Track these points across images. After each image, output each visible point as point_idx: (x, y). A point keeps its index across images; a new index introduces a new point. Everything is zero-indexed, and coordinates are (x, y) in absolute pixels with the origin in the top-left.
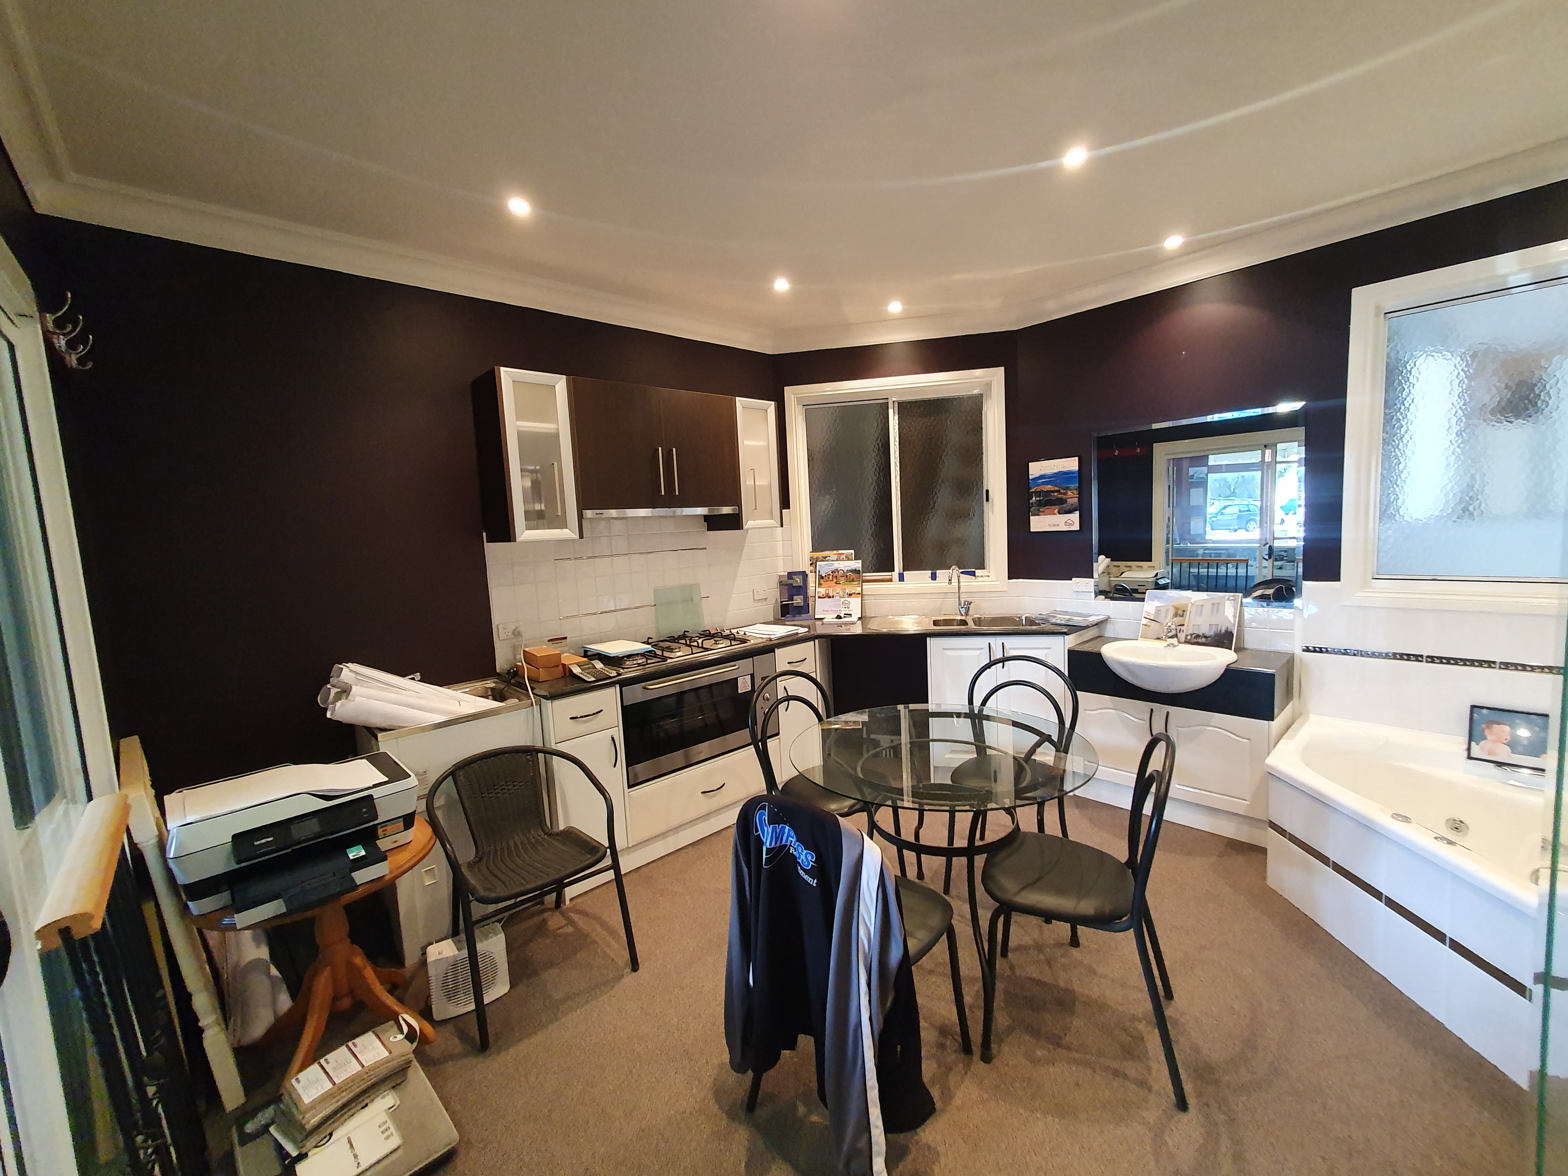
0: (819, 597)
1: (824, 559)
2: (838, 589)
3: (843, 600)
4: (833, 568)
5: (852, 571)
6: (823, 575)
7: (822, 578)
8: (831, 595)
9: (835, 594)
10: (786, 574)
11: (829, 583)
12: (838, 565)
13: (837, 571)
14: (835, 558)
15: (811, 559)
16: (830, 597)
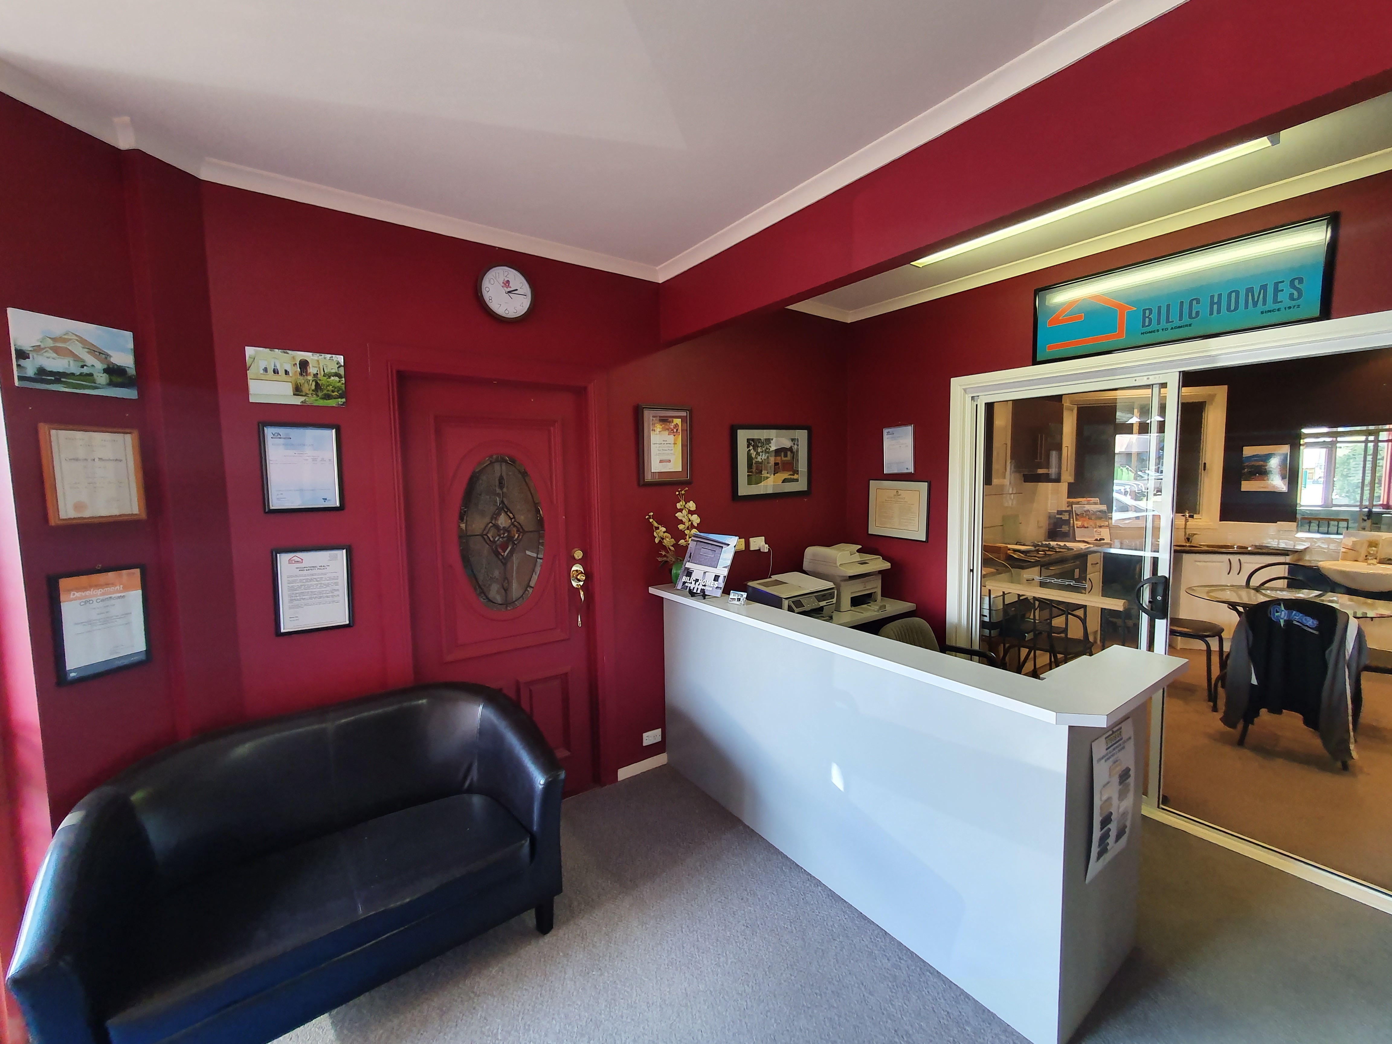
0: (1077, 527)
1: (1078, 503)
2: (1091, 523)
3: (1095, 529)
4: (1085, 509)
5: (1100, 511)
6: (1079, 514)
7: (1078, 515)
8: (1086, 525)
9: (1089, 526)
10: (1056, 511)
11: (1084, 519)
12: (1087, 507)
13: (1088, 511)
14: (1086, 503)
15: (1068, 502)
16: (1085, 528)
